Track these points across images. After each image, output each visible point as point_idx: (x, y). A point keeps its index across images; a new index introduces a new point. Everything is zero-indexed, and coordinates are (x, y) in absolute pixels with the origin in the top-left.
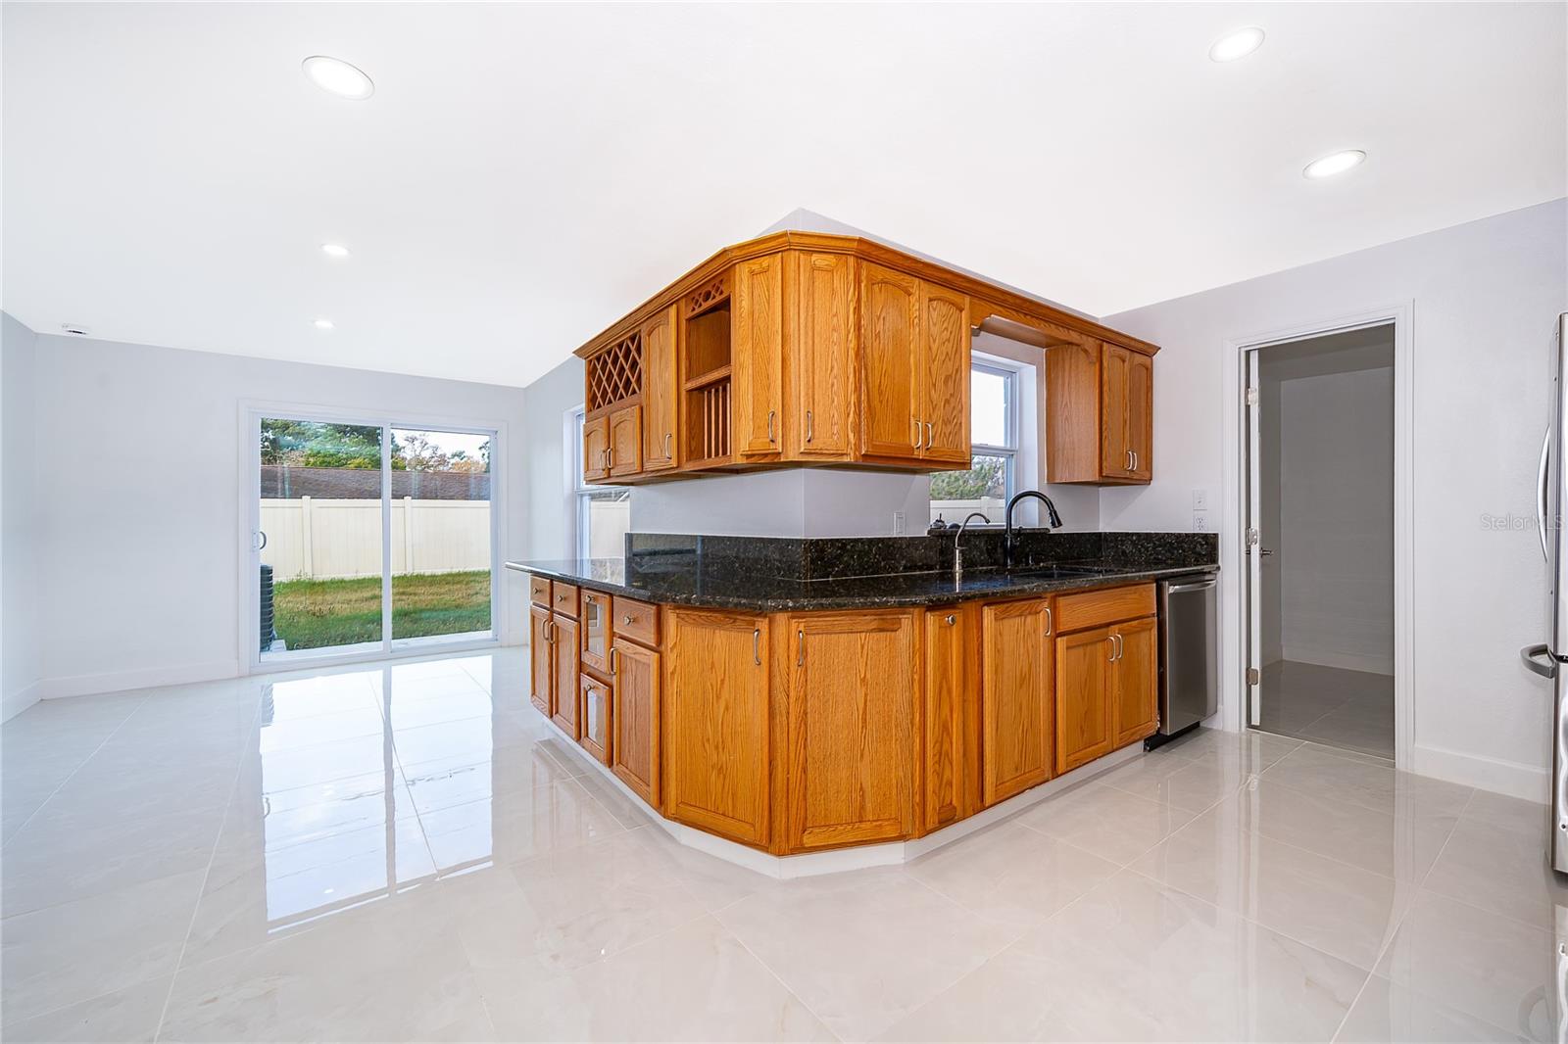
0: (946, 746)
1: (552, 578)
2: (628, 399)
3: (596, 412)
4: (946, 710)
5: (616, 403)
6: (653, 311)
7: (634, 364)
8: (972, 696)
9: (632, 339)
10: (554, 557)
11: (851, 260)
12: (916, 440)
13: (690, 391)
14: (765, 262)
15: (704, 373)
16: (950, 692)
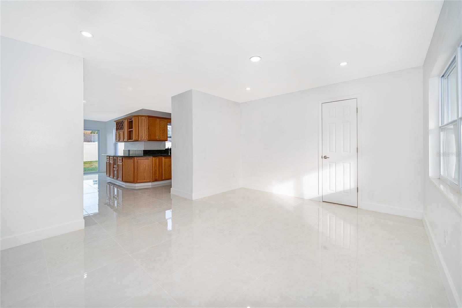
0: (156, 172)
1: (109, 156)
2: (122, 130)
3: (117, 131)
4: (156, 168)
5: (120, 130)
6: (125, 119)
7: (123, 125)
8: (161, 167)
9: (122, 121)
10: (111, 153)
11: (147, 118)
12: (157, 138)
13: (129, 131)
14: (136, 117)
15: (131, 129)
16: (157, 166)
